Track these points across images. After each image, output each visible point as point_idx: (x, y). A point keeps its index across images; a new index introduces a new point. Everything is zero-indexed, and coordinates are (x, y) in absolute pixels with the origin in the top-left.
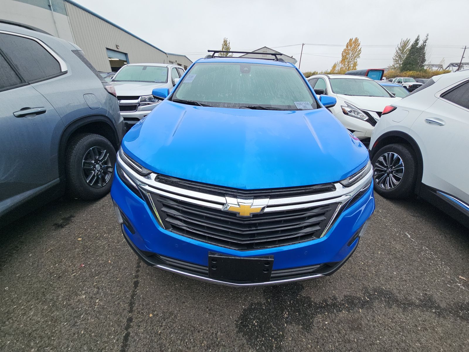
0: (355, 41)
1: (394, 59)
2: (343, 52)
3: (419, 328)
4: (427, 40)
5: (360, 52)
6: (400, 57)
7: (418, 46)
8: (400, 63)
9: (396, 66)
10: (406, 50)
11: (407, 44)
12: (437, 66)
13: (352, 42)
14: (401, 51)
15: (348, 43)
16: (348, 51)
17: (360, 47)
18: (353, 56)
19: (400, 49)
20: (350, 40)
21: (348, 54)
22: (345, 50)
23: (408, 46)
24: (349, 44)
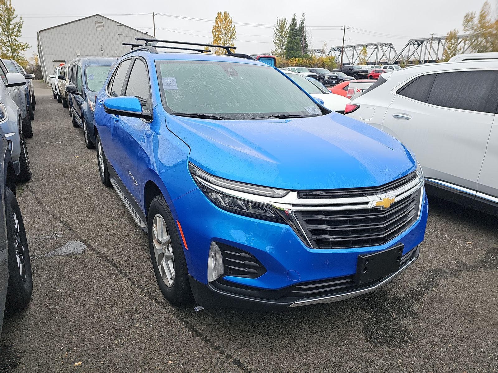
0: (225, 16)
1: (275, 43)
2: (213, 30)
3: (473, 284)
4: (304, 20)
5: (234, 32)
6: (281, 40)
7: (296, 28)
8: (282, 47)
9: (279, 51)
10: (285, 32)
11: (284, 25)
12: (319, 51)
13: (222, 17)
14: (279, 32)
15: (216, 18)
16: (219, 28)
17: (233, 25)
18: (226, 36)
19: (278, 29)
20: (218, 14)
21: (220, 33)
22: (215, 28)
23: (286, 27)
24: (218, 20)
